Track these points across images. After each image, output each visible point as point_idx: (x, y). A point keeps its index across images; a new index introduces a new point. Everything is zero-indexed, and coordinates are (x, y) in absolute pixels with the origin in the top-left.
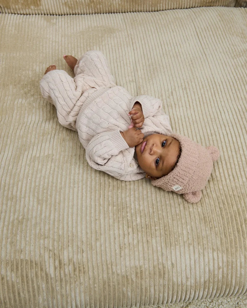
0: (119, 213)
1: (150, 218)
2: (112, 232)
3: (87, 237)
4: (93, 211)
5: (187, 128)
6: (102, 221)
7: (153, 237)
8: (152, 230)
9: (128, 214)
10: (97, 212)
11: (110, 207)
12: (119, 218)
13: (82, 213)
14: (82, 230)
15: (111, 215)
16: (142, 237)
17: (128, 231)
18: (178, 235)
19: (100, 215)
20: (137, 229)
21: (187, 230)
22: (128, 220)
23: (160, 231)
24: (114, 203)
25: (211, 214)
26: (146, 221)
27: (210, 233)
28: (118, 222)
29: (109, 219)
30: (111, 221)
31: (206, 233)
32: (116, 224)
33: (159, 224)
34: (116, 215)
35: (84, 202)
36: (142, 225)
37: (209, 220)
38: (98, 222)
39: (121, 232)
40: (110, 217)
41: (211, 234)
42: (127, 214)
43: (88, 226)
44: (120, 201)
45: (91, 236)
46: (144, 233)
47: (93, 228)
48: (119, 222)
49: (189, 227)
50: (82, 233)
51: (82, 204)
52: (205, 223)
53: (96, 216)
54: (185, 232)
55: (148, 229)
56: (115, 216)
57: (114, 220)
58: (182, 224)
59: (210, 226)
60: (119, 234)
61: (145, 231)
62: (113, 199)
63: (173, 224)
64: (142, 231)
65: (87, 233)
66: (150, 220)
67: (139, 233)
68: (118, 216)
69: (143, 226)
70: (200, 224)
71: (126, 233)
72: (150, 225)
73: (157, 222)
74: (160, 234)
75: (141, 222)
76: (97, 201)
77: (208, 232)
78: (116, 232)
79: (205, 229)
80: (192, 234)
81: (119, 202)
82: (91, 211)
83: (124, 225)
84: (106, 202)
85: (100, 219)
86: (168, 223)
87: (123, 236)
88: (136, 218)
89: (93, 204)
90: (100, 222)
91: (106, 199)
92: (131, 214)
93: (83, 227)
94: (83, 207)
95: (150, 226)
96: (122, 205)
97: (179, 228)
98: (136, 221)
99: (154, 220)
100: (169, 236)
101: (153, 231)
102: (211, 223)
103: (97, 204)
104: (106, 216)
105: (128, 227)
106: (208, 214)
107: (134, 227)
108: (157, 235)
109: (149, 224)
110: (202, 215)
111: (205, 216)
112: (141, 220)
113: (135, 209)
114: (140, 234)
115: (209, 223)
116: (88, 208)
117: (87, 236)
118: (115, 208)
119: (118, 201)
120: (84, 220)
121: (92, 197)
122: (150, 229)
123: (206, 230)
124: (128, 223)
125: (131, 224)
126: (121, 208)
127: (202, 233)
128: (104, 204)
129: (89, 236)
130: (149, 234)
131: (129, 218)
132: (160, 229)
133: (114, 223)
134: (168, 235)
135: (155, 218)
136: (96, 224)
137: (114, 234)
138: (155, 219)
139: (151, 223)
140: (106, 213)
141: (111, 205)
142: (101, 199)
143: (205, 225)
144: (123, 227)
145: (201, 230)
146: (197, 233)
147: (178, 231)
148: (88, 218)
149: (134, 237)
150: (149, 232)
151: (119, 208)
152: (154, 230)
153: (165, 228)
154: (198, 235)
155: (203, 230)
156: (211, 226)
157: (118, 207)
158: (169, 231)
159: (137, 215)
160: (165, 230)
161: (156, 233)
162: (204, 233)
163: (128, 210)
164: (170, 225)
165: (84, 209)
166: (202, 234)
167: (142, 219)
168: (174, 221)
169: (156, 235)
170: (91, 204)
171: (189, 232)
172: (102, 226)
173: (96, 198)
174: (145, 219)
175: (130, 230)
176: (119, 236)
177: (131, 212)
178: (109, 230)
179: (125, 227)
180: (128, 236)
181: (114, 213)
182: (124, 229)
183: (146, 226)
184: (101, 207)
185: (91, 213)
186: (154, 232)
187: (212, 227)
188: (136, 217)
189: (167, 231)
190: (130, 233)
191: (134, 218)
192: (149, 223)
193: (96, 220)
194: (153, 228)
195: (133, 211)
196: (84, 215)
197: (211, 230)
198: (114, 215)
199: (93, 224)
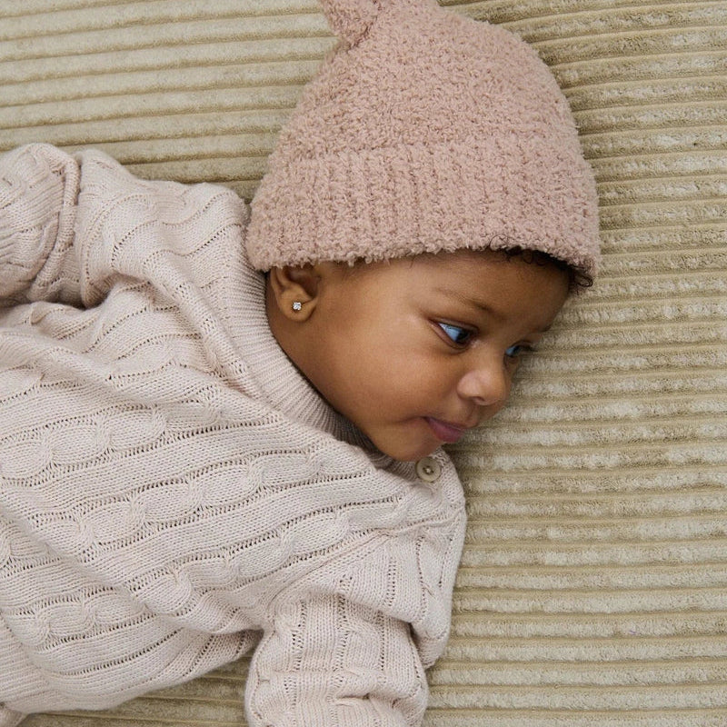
0: (581, 509)
1: (613, 346)
2: (686, 553)
3: (711, 682)
4: (570, 652)
5: (64, 99)
6: (623, 602)
7: (713, 335)
8: (681, 338)
9: (592, 460)
10: (577, 629)
11: (550, 558)
12: (610, 515)
13: (581, 710)
14: (674, 709)
15: (590, 556)
16: (716, 390)
17: (680, 466)
18: (705, 198)
19: (589, 614)
20: (673, 416)
21: (681, 149)
22: (623, 466)
23: (686, 294)
24: (523, 539)
25: (597, 13)
26: (632, 369)
27: (696, 24)
28: (634, 520)
29: (614, 565)
30: (624, 554)
31: (698, 49)
32: (643, 528)
33: (649, 296)
34: (594, 526)
35: (519, 700)
36: (654, 393)
37: (628, 29)
38: (629, 626)
39: (687, 503)
40: (606, 558)
41: (704, 22)
42: (587, 469)
43: (648, 674)
44: (519, 503)
45: (705, 658)
46: (697, 383)
47: (663, 651)
48: (635, 514)
49: (665, 140)
50: (690, 708)
51: (531, 709)
52: (645, 50)
53: (596, 638)
54: (692, 163)
55: (674, 360)
56: (598, 533)
57: (621, 539)
58: (648, 175)
59: (663, 26)
60: (696, 512)
61: (685, 373)
62: (502, 541)
63: (651, 224)
64: (681, 390)
65: (690, 683)
66: (628, 346)
67: (693, 408)
68: (600, 517)
69: (656, 386)
70: (649, 76)
71: (690, 476)
72: (652, 345)
73: (634, 309)
74: (703, 293)
75: (636, 394)
76: (515, 629)
77: (695, 40)
78: (684, 527)
79: (679, 50)
80: (703, 123)
81: (524, 509)
82: (569, 662)
83: (649, 484)
84: (521, 584)
85: (614, 614)
86: (646, 248)
87: (708, 492)
88: (615, 419)
89: (529, 651)
90: (632, 613)
91: (502, 581)
92: (593, 444)
93: (659, 703)
94: (545, 703)
95: (661, 350)
96: (542, 491)
97: (669, 191)
98: (627, 419)
99: (625, 323)
100: (713, 251)
101: (682, 332)
102: (648, 19)
103: (531, 628)
104: (595, 580)
105: (662, 464)
106: (594, 32)
107: (659, 434)
108: (707, 313)
109: (648, 350)
110: (602, 61)
111: (606, 45)
112: (622, 394)
113: (561, 421)
114: (701, 404)
115: (646, 27)
116: (553, 676)
117: (704, 683)
118: (553, 533)
119: (514, 517)
120: (620, 699)
121: (491, 656)
122: (671, 349)
123: (686, 48)
124: (638, 465)
125: (645, 447)
126: (557, 497)
127: (696, 73)
128: (532, 594)
129: (701, 671)
130: (703, 353)
131: (613, 460)
132: (673, 295)
133: (636, 539)
134: (705, 251)
135: (613, 319)
136: (642, 636)
137: (695, 538)
138: (621, 316)
139: (641, 339)
140: (578, 583)
141: (539, 555)
142: (506, 608)
143: (658, 50)
144: (656, 490)
145: (682, 73)
146: (699, 95)
147: (685, 199)
148: (609, 677)
149: (716, 433)
150: (687, 354)
151: (552, 509)
152: (681, 325)
153: (669, 270)
154: (709, 96)
155: (683, 66)
156: (664, 20)
157: (551, 517)
158: (686, 245)
159: (593, 414)
160: (681, 270)
161: (696, 319)
162: (699, 61)
163: (566, 462)
164: (656, 242)
165: (558, 700)
166: (704, 73)
167: (618, 386)
168: (636, 218)
169: (704, 318)
170: (532, 661)
171: (694, 140)
172: (649, 601)
173: (495, 637)
174: (618, 370)
175: (674, 453)
176: (705, 511)
177: (580, 446)
178: (674, 564)
179: (661, 479)
180: (706, 464)
181: (582, 540)
182: (668, 484)
183: (657, 367)
184: (548, 609)
185: (579, 662)
186: (686, 324)
187: (669, 14)
188: (607, 420)
189: (683, 257)
190: (695, 456)
191: (613, 432)
192: (643, 350)
193: (617, 635)
194: (668, 332)
195: (574, 438)
196: (593, 700)
197: (686, 23)
198: (592, 541)
199: (641, 651)
